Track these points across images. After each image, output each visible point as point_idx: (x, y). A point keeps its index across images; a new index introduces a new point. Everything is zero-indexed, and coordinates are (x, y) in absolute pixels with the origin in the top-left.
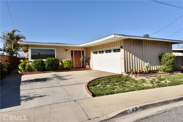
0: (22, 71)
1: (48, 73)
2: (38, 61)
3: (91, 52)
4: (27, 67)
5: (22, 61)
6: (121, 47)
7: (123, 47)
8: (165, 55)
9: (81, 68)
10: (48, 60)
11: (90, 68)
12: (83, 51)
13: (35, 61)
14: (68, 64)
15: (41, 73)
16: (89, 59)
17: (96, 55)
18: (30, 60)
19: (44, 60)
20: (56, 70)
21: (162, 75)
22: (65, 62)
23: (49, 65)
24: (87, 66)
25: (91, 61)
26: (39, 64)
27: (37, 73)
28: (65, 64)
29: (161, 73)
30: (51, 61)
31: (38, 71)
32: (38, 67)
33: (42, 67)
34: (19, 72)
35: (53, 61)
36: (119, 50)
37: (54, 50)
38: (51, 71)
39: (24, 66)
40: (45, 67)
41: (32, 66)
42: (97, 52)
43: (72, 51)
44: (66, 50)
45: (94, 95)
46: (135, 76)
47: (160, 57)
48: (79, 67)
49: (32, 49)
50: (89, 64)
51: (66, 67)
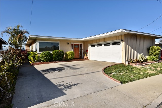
0: (33, 62)
1: (55, 63)
2: (47, 53)
3: (89, 45)
4: (37, 58)
5: (32, 53)
6: (121, 41)
7: (124, 41)
8: (152, 48)
9: (79, 58)
10: (56, 52)
11: (87, 58)
12: (81, 45)
13: (43, 53)
14: (71, 55)
15: (49, 63)
16: (87, 51)
17: (93, 47)
18: (38, 52)
19: (51, 52)
20: (61, 61)
21: (152, 63)
22: (69, 53)
23: (56, 56)
24: (85, 57)
25: (88, 52)
26: (48, 55)
27: (46, 64)
28: (69, 55)
29: (150, 62)
30: (57, 52)
31: (46, 61)
32: (46, 58)
33: (50, 58)
34: (30, 62)
35: (59, 53)
36: (119, 43)
37: (58, 43)
38: (57, 61)
39: (34, 57)
40: (52, 58)
41: (41, 58)
42: (95, 45)
43: (72, 44)
44: (68, 43)
45: (121, 83)
46: (135, 65)
47: (148, 49)
48: (78, 58)
49: (39, 43)
50: (87, 56)
51: (70, 58)
